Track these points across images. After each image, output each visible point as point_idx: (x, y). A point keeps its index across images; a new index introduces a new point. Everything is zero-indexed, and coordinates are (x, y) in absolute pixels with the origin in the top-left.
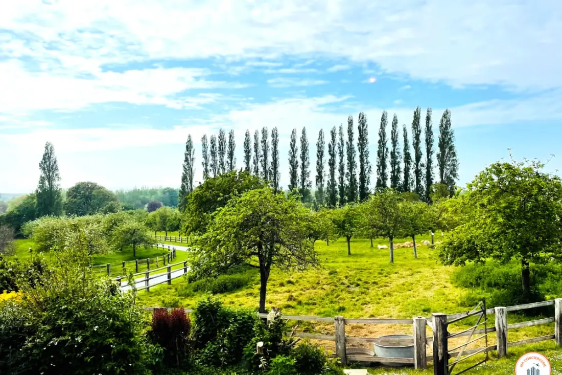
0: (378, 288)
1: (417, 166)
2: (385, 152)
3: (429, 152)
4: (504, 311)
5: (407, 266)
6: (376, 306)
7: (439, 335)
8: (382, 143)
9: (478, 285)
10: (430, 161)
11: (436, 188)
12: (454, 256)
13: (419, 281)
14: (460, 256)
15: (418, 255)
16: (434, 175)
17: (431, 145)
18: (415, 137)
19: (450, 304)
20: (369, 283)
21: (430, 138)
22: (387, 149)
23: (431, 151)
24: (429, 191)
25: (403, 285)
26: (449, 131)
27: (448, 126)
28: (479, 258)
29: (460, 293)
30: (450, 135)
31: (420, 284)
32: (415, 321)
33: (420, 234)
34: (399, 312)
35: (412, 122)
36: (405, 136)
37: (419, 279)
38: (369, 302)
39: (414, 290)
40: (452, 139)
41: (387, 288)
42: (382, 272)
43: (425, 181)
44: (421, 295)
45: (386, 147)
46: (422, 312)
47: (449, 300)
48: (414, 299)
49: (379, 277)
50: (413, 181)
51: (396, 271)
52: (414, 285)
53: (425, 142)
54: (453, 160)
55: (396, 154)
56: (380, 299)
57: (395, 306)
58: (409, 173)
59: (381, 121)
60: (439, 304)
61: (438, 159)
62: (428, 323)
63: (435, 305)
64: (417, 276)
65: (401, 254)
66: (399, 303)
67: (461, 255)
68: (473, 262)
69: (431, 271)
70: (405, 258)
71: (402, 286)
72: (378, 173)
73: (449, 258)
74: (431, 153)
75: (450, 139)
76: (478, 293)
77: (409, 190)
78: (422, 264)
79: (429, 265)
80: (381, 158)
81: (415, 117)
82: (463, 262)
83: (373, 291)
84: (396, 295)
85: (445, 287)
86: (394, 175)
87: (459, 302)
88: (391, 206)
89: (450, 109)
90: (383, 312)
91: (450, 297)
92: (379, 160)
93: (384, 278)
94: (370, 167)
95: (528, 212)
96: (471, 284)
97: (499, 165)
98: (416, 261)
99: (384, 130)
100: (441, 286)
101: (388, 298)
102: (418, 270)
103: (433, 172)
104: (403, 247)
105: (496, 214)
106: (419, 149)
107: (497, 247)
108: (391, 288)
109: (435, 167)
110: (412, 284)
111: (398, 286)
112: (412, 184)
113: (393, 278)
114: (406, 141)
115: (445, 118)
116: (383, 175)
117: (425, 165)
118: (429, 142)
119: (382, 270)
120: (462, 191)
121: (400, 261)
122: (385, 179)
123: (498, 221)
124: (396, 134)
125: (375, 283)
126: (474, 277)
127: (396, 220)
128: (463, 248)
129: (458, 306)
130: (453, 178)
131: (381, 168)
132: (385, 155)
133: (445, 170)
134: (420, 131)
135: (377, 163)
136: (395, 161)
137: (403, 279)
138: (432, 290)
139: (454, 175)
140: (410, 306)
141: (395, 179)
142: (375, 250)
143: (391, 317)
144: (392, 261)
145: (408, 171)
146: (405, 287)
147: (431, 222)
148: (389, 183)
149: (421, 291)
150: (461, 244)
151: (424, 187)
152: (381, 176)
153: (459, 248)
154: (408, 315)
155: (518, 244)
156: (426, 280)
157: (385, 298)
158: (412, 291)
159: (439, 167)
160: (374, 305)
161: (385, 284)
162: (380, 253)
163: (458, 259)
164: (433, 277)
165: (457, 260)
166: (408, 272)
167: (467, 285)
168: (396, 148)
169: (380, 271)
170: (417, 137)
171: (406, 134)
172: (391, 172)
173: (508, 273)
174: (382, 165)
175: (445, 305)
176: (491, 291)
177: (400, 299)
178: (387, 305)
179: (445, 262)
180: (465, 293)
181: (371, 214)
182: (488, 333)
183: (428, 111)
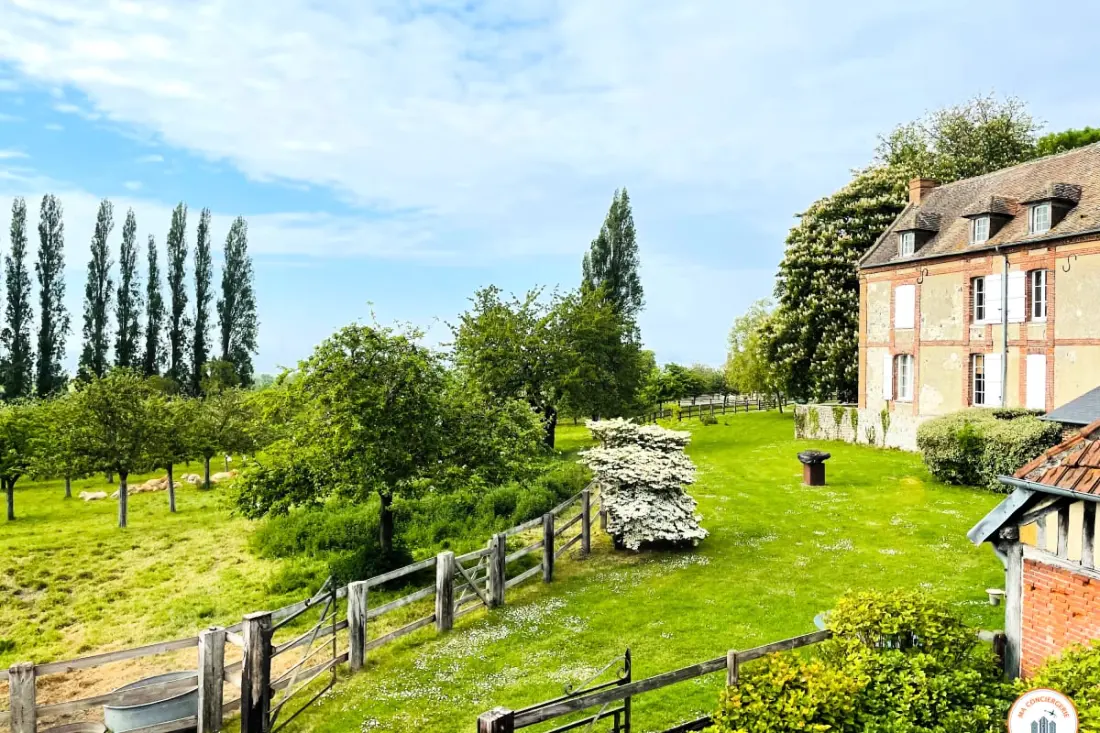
0: (94, 585)
1: (176, 322)
2: (104, 288)
3: (202, 297)
4: (364, 588)
5: (159, 530)
6: (92, 626)
7: (254, 656)
8: (98, 268)
9: (302, 548)
10: (202, 316)
11: (212, 369)
12: (268, 500)
13: (185, 558)
14: (278, 498)
15: (177, 505)
16: (210, 343)
17: (208, 283)
18: (174, 264)
19: (253, 594)
20: (71, 578)
21: (205, 270)
22: (110, 283)
23: (206, 294)
24: (198, 374)
25: (152, 570)
26: (243, 259)
27: (242, 249)
28: (314, 498)
29: (270, 570)
30: (245, 268)
31: (189, 562)
32: (202, 638)
33: (184, 463)
34: (147, 629)
35: (169, 232)
36: (153, 259)
37: (184, 554)
38: (74, 620)
39: (176, 578)
40: (248, 275)
41: (115, 582)
42: (102, 549)
43: (191, 354)
44: (193, 586)
45: (107, 277)
46: (197, 619)
47: (249, 586)
48: (178, 596)
49: (95, 562)
50: (165, 354)
51: (134, 544)
52: (175, 566)
53: (194, 276)
54: (249, 316)
55: (130, 294)
56: (101, 609)
57: (138, 617)
58: (159, 337)
59: (96, 221)
60: (231, 596)
61: (220, 311)
62: (231, 636)
63: (223, 599)
64: (181, 548)
65: (138, 508)
66: (147, 608)
67: (281, 495)
68: (302, 507)
69: (209, 533)
70: (151, 514)
71: (151, 573)
72: (86, 334)
73: (258, 505)
74: (207, 298)
75: (244, 274)
76: (302, 563)
77: (157, 372)
78: (188, 522)
79: (205, 523)
80: (95, 302)
81: (175, 222)
82: (284, 509)
83: (81, 595)
84: (138, 594)
85: (239, 562)
86: (124, 340)
87: (269, 586)
88: (125, 406)
89: (245, 218)
90: (111, 636)
91: (251, 580)
92: (89, 305)
93: (108, 562)
94: (67, 320)
95: (398, 412)
96: (289, 548)
97: (355, 330)
98: (177, 519)
99: (103, 242)
100: (232, 561)
101: (119, 604)
102: (185, 535)
103: (208, 337)
104: (143, 491)
105: (350, 416)
106: (182, 289)
107: (346, 476)
108: (125, 582)
109: (214, 326)
110: (171, 566)
111: (139, 574)
112: (164, 361)
113: (127, 560)
114: (153, 269)
115: (237, 233)
116: (98, 337)
117: (193, 322)
118: (202, 278)
119: (100, 545)
120: (290, 375)
121: (139, 520)
122: (102, 347)
123: (353, 429)
124: (132, 252)
125: (84, 576)
126: (294, 535)
127: (136, 435)
128: (286, 482)
129: (269, 593)
130: (247, 350)
131: (94, 322)
132: (104, 296)
133: (232, 336)
134: (184, 253)
135: (84, 313)
136: (127, 310)
137: (150, 558)
138: (215, 571)
139: (250, 345)
140: (171, 612)
141: (125, 348)
142: (76, 505)
143: (130, 642)
144: (124, 522)
145: (156, 333)
146: (156, 573)
147: (208, 435)
148: (111, 356)
149: (193, 576)
150: (281, 475)
151: (190, 367)
152: (92, 340)
153: (278, 483)
154: (169, 630)
155: (381, 467)
156: (199, 554)
157: (112, 605)
158: (173, 579)
159: (221, 327)
160: (87, 624)
161: (110, 575)
162: (90, 508)
163: (277, 504)
164: (215, 546)
165: (273, 506)
166: (162, 543)
167: (280, 552)
168: (132, 281)
169: (96, 548)
170: (178, 263)
171: (155, 255)
172: (118, 333)
173: (352, 521)
174: (97, 315)
175: (242, 596)
176: (324, 557)
177: (147, 601)
178: (117, 618)
179: (250, 514)
180: (278, 567)
181: (79, 424)
182: (337, 633)
183: (203, 215)
